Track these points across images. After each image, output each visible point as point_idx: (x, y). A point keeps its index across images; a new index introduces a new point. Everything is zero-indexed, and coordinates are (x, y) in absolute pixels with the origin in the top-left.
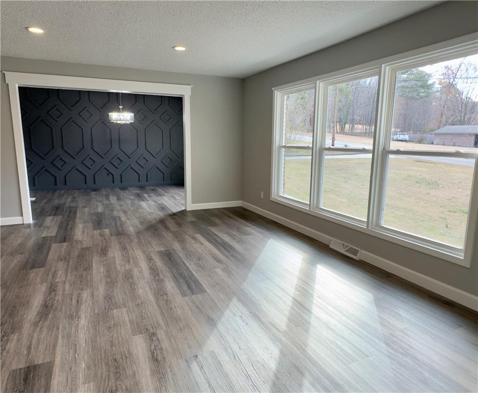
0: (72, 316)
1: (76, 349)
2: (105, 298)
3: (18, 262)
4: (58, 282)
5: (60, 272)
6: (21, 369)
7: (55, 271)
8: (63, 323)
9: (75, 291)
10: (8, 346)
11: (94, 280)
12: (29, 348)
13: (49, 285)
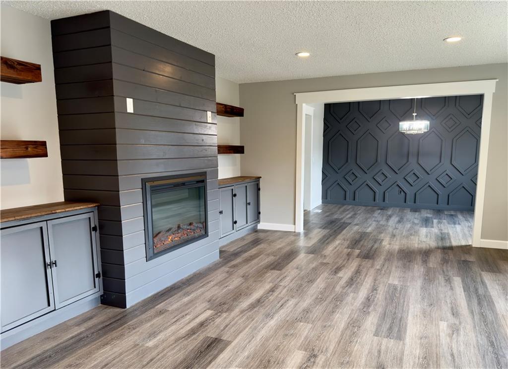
0: (269, 315)
1: (251, 340)
2: (304, 310)
3: (267, 262)
4: (280, 285)
5: (288, 278)
6: (212, 338)
7: (286, 276)
8: (259, 317)
9: (287, 297)
10: (217, 320)
11: (309, 292)
12: (227, 326)
13: (273, 286)
